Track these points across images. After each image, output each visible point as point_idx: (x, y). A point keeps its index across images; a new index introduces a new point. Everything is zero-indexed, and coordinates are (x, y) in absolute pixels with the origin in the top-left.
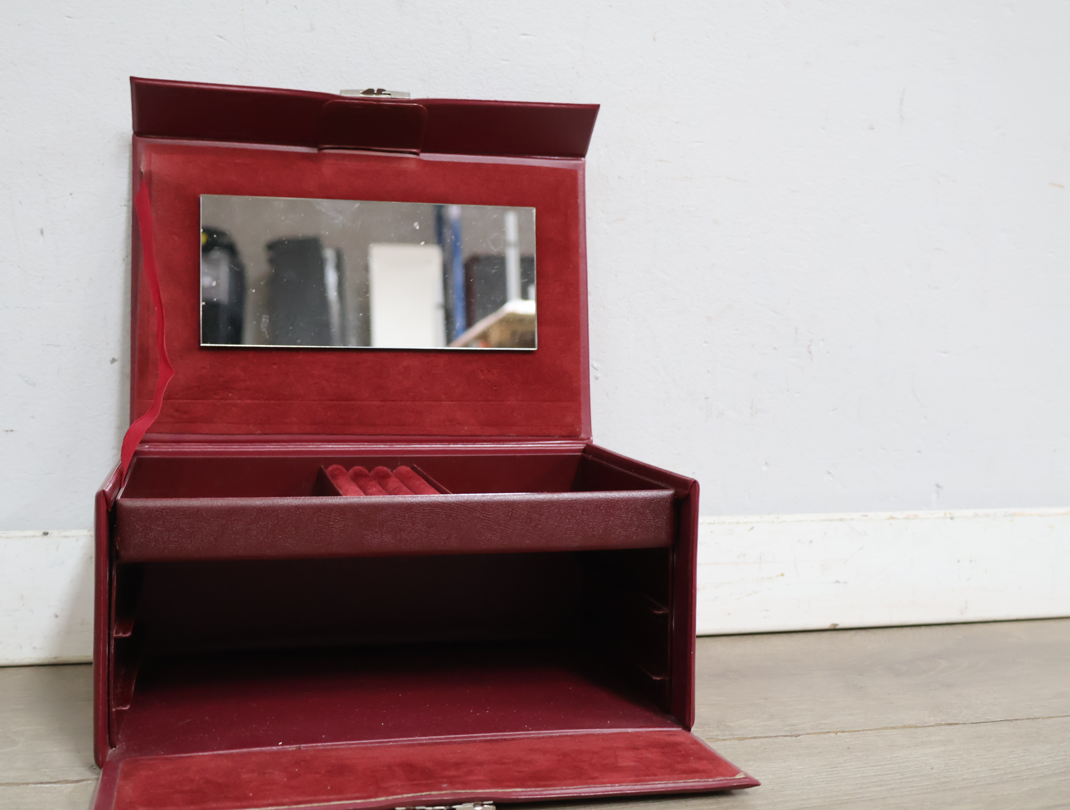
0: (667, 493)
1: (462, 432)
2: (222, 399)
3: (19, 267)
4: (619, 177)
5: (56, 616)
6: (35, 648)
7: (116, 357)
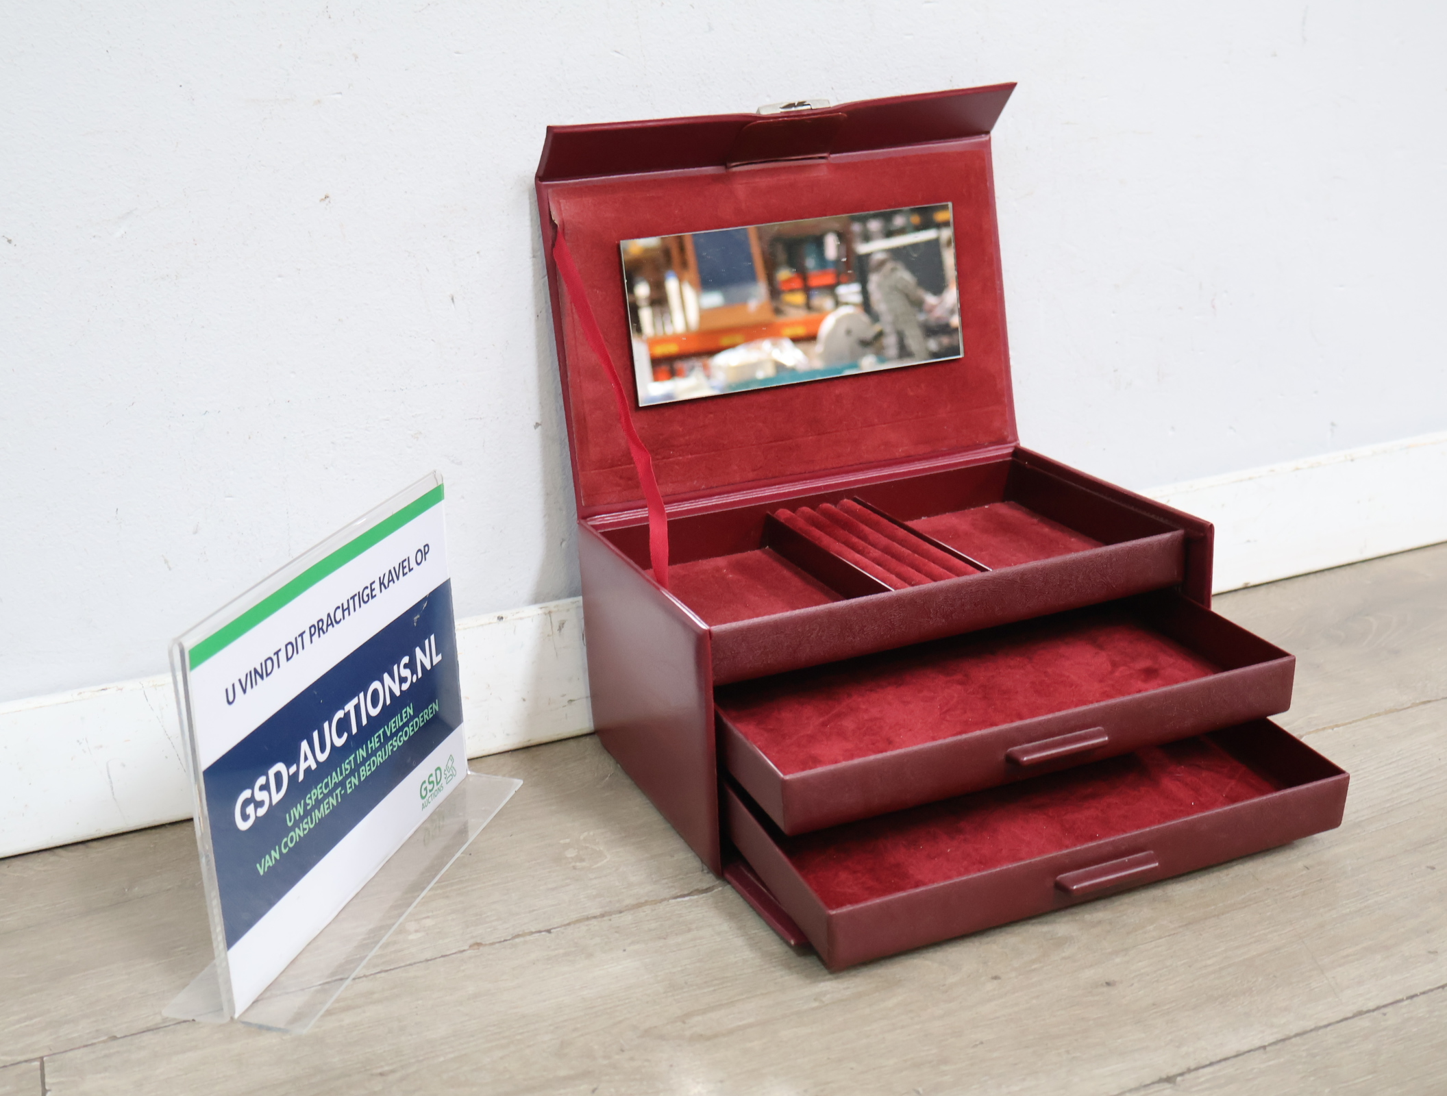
0: (1179, 533)
1: (897, 455)
2: (664, 458)
3: (433, 340)
4: (1027, 148)
5: (524, 700)
6: (508, 735)
7: (539, 422)
